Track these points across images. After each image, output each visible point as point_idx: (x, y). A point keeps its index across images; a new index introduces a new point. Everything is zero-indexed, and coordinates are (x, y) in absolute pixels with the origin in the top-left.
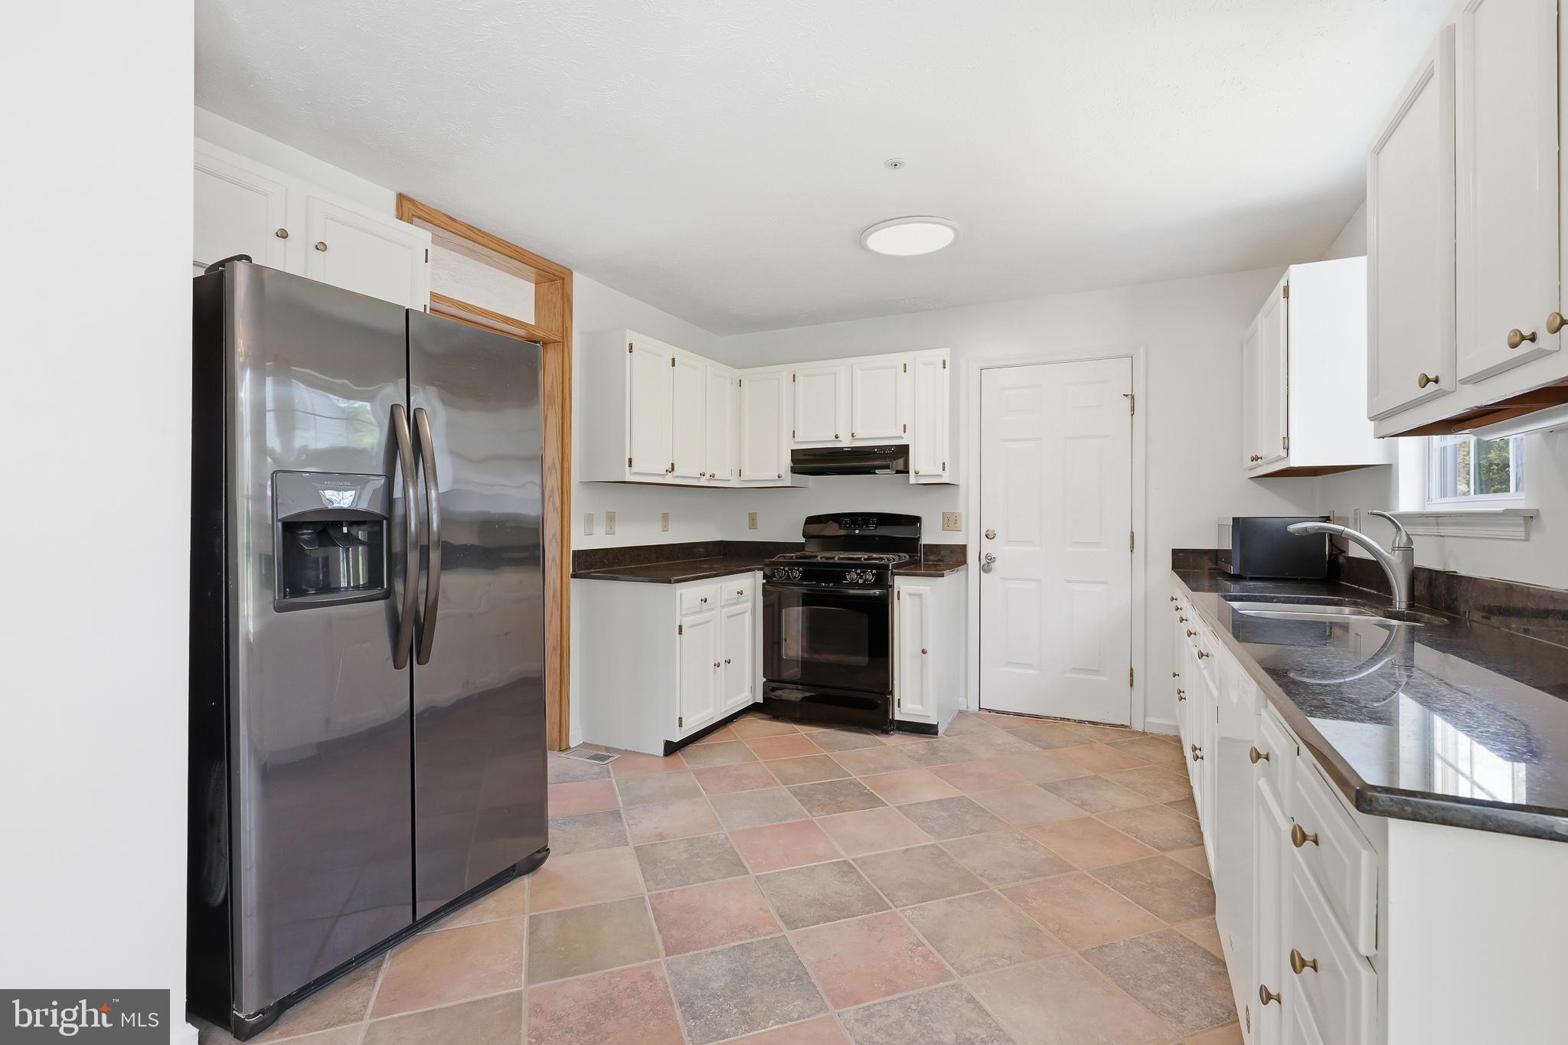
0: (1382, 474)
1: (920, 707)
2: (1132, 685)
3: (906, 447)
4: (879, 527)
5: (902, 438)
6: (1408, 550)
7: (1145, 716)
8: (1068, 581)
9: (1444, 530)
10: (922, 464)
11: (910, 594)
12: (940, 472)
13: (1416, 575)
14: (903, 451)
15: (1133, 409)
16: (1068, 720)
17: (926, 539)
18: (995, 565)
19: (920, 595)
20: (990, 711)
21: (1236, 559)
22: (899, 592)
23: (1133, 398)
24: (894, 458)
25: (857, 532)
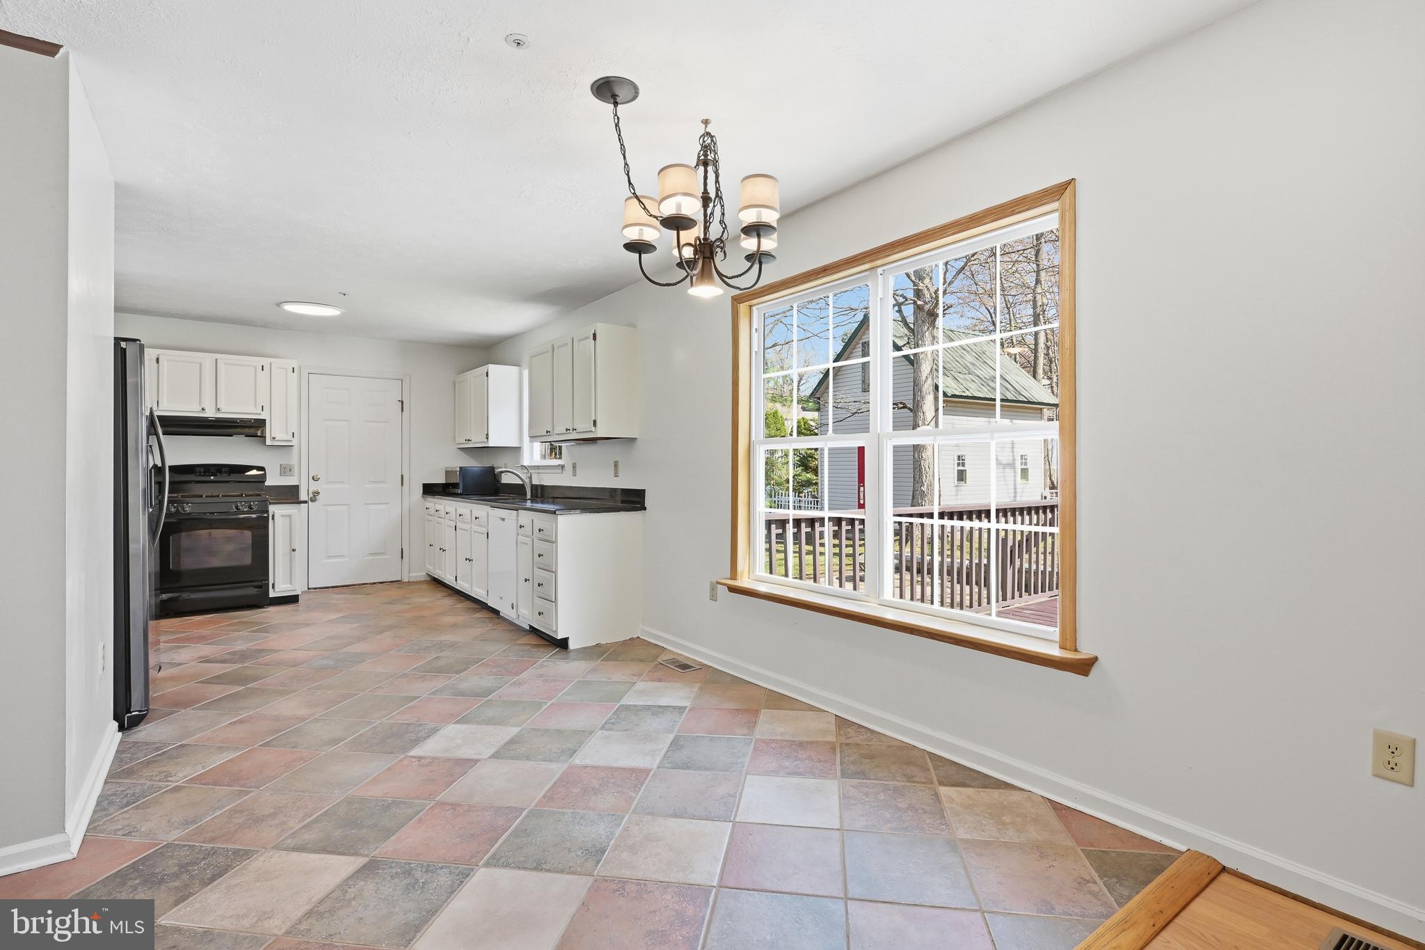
0: (516, 450)
1: (290, 586)
2: (402, 557)
3: (264, 421)
4: (232, 475)
5: (260, 414)
6: (531, 478)
7: (409, 573)
8: (366, 504)
9: (540, 471)
10: (275, 431)
11: (282, 516)
12: (291, 438)
13: (534, 488)
14: (261, 424)
15: (402, 408)
16: (367, 584)
17: (269, 482)
18: (319, 497)
19: (290, 516)
20: (315, 589)
21: (461, 486)
22: (273, 516)
23: (402, 402)
24: (253, 429)
25: (212, 478)
